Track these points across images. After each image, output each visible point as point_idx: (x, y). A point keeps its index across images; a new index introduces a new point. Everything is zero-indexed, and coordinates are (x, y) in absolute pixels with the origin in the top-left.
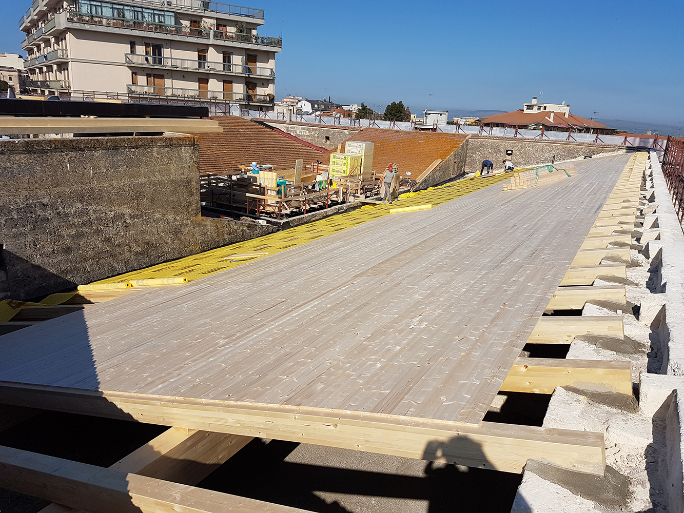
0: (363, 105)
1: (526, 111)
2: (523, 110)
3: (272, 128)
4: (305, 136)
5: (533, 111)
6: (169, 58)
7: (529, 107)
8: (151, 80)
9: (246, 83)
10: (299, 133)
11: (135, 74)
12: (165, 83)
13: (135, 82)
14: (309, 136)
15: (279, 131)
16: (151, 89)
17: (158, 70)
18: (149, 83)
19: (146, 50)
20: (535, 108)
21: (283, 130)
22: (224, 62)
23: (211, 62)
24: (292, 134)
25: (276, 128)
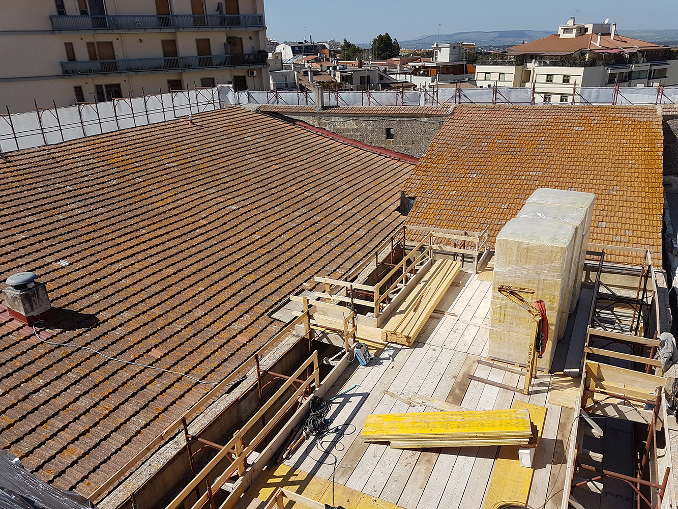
3: (293, 121)
4: (349, 130)
5: (573, 35)
6: (117, 16)
7: (566, 30)
8: (95, 52)
9: (228, 38)
10: (339, 127)
11: (69, 47)
12: (116, 54)
13: (71, 57)
14: (357, 130)
15: (306, 125)
16: (96, 65)
17: (102, 37)
18: (93, 57)
19: (80, 8)
20: (574, 31)
21: (311, 123)
22: (193, 14)
23: (177, 16)
24: (327, 128)
25: (299, 121)
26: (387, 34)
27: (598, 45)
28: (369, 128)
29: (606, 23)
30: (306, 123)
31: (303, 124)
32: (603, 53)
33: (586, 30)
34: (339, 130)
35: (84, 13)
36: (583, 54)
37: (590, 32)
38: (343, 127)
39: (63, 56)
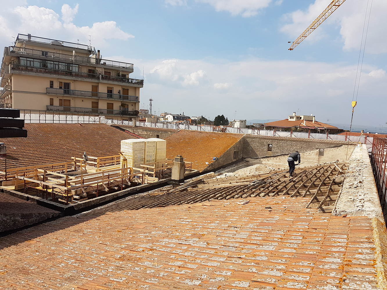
1: (290, 120)
2: (288, 119)
3: (124, 130)
4: (144, 135)
5: (294, 120)
6: (74, 90)
7: (291, 117)
8: (62, 103)
9: (122, 104)
10: (140, 133)
11: (52, 100)
12: (71, 105)
13: (52, 104)
14: (147, 135)
15: (128, 132)
16: (62, 108)
17: (66, 97)
18: (61, 105)
19: (60, 85)
20: (295, 118)
21: (130, 131)
22: (108, 93)
23: (100, 93)
24: (136, 133)
25: (126, 130)
26: (223, 115)
27: (304, 124)
28: (151, 134)
29: (311, 115)
30: (129, 131)
31: (127, 131)
32: (306, 128)
33: (301, 118)
34: (140, 134)
35: (61, 88)
36: (297, 128)
37: (302, 119)
38: (141, 134)
39: (48, 103)
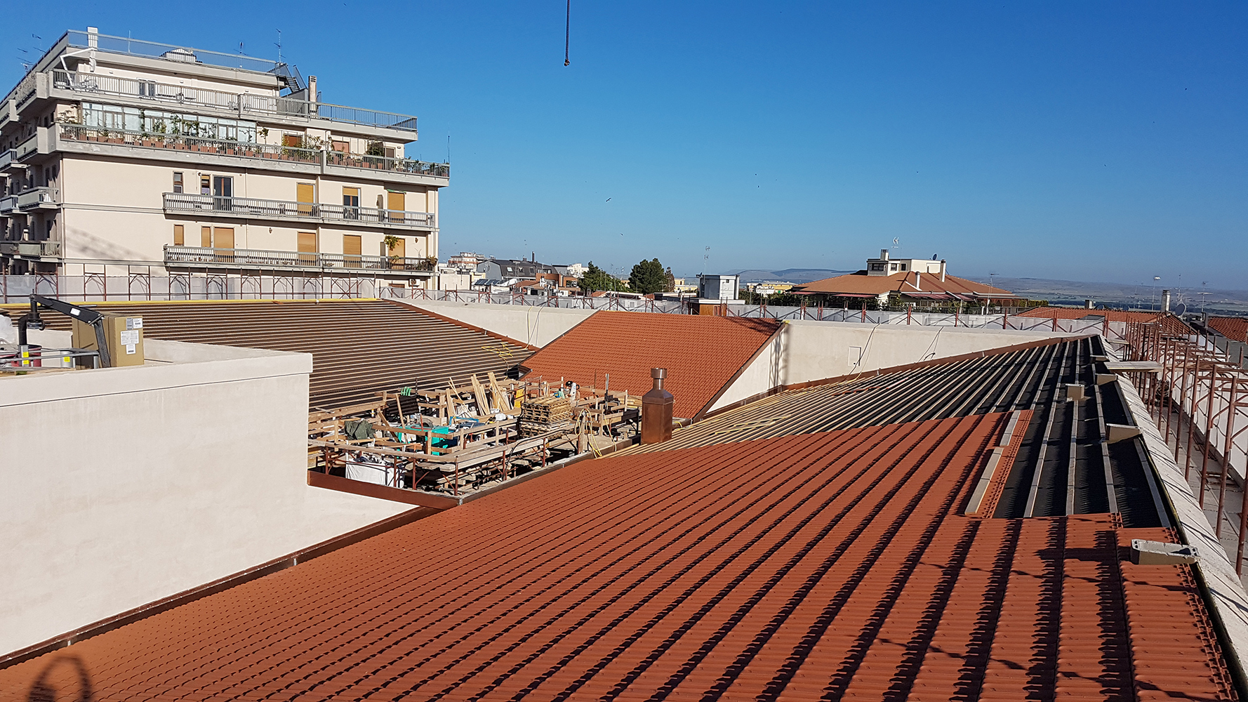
0: (590, 265)
1: (872, 273)
5: (884, 273)
6: (245, 199)
7: (876, 266)
8: (210, 238)
9: (386, 238)
11: (180, 228)
12: (236, 242)
13: (180, 241)
17: (223, 220)
18: (206, 243)
22: (345, 205)
23: (322, 205)
27: (918, 288)
